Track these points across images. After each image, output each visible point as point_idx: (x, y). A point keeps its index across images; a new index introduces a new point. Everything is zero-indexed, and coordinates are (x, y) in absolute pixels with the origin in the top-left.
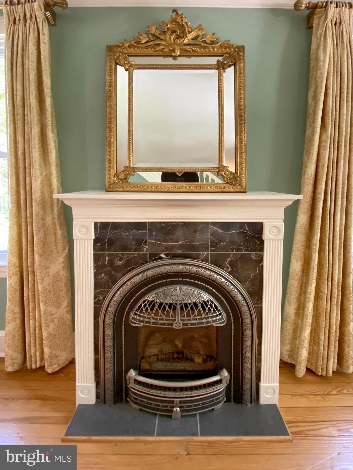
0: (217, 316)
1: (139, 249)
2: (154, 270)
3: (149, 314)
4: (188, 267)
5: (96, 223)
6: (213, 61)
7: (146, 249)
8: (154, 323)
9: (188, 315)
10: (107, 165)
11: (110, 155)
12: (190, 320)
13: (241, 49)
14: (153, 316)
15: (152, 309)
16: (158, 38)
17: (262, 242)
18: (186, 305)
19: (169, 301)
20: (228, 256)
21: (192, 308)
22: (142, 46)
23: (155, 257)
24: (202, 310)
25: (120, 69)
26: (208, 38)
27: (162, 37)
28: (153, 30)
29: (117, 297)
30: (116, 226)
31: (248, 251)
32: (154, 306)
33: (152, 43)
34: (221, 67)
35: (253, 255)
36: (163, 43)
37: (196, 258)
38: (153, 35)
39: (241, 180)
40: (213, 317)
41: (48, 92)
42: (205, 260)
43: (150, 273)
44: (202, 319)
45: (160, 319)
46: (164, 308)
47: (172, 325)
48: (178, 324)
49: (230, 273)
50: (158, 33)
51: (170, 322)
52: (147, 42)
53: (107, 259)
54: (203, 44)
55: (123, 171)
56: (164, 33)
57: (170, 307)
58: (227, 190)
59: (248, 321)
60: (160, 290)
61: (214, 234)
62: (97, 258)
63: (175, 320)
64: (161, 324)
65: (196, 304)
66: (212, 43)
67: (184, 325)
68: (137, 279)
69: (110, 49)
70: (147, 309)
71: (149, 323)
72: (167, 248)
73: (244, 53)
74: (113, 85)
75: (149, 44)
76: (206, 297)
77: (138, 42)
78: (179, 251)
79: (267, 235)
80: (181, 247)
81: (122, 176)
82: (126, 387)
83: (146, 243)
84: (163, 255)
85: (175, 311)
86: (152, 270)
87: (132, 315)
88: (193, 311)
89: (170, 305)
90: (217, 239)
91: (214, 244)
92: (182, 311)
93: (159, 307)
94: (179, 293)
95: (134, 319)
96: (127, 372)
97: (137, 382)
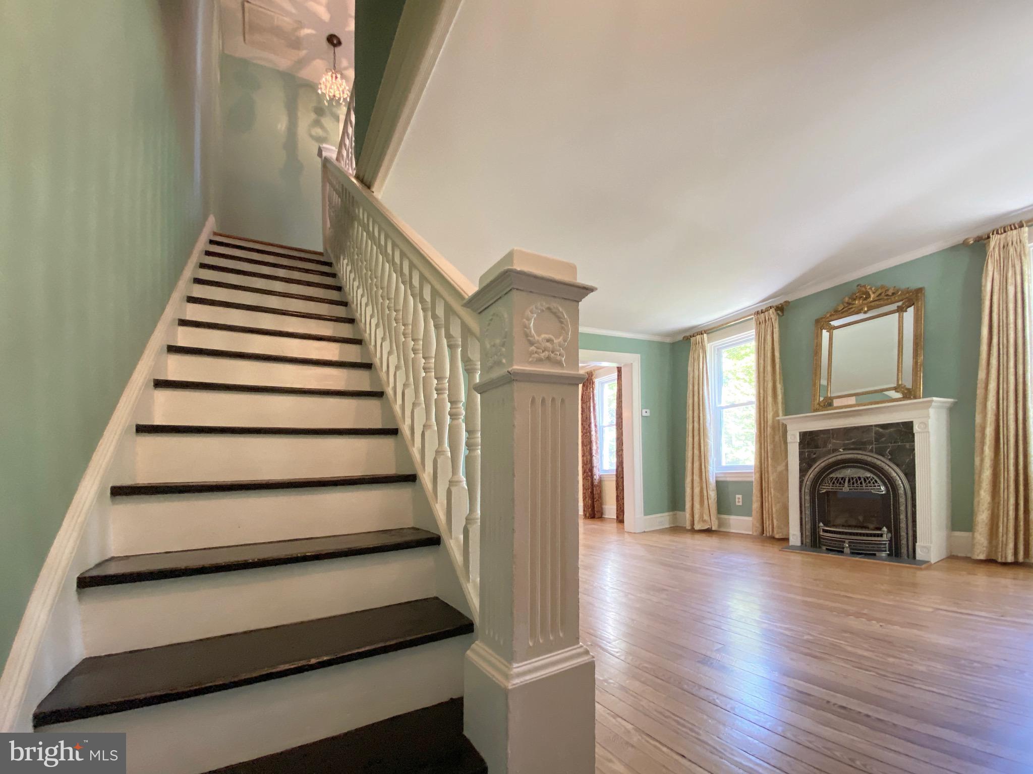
0: (875, 486)
1: (825, 446)
2: (833, 458)
3: (829, 484)
4: (857, 456)
5: (800, 433)
6: (894, 307)
7: (830, 446)
8: (832, 489)
9: (853, 484)
10: (813, 396)
12: (853, 487)
13: (920, 290)
14: (831, 485)
15: (831, 481)
16: (850, 304)
17: (913, 435)
18: (853, 478)
19: (842, 476)
20: (887, 447)
21: (856, 480)
22: (840, 312)
23: (835, 450)
24: (864, 482)
25: (824, 331)
26: (890, 292)
27: (853, 303)
28: (847, 299)
30: (811, 433)
31: (903, 442)
32: (833, 479)
33: (846, 309)
34: (901, 310)
35: (908, 446)
36: (854, 306)
37: (865, 449)
38: (847, 303)
39: (916, 393)
40: (871, 486)
41: (777, 360)
42: (871, 451)
45: (836, 487)
46: (839, 480)
47: (842, 489)
48: (847, 489)
49: (890, 460)
50: (850, 301)
51: (841, 488)
53: (806, 454)
54: (885, 298)
55: (823, 401)
56: (855, 300)
57: (842, 480)
60: (841, 471)
61: (876, 433)
62: (801, 454)
63: (844, 487)
64: (836, 489)
65: (860, 478)
66: (894, 294)
67: (849, 489)
68: (824, 464)
69: (817, 321)
70: (828, 482)
71: (829, 489)
72: (844, 445)
73: (922, 294)
74: (819, 346)
75: (844, 309)
76: (868, 475)
77: (837, 311)
78: (852, 447)
79: (917, 429)
80: (853, 443)
81: (822, 404)
82: (819, 537)
83: (830, 443)
84: (840, 450)
85: (844, 482)
86: (832, 458)
87: (821, 487)
88: (857, 482)
89: (842, 478)
90: (879, 436)
91: (877, 440)
92: (849, 481)
93: (836, 479)
94: (848, 473)
95: (821, 488)
96: (818, 526)
97: (824, 530)
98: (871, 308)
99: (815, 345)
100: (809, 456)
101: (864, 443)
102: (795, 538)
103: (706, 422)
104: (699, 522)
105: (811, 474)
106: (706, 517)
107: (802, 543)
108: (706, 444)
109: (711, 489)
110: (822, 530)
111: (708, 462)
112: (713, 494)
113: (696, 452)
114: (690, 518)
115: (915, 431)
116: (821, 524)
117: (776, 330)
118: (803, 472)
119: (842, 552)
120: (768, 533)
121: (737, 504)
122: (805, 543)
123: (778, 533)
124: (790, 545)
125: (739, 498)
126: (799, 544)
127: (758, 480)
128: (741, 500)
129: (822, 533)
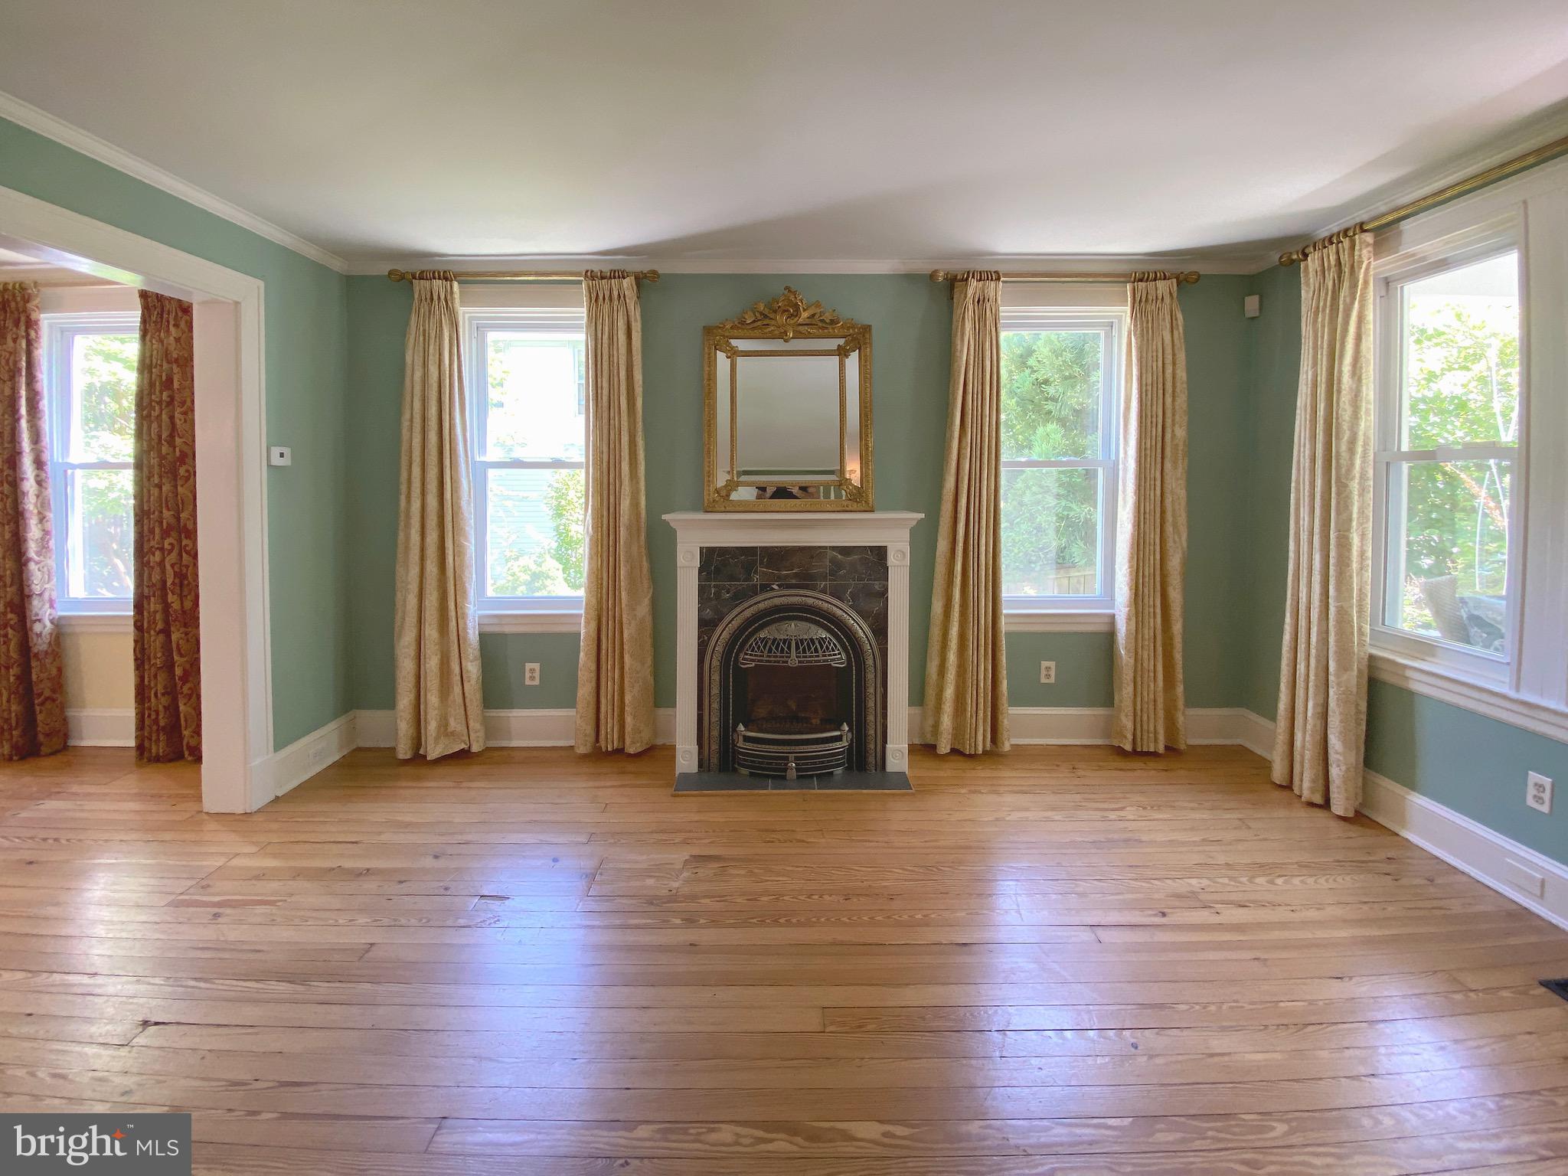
0: (835, 655)
1: (748, 579)
2: (766, 602)
3: (762, 652)
4: (804, 599)
5: (701, 549)
6: (833, 344)
7: (756, 579)
8: (766, 661)
9: (804, 651)
10: (706, 479)
11: (709, 467)
12: (806, 657)
13: (867, 329)
14: (766, 653)
15: (764, 647)
16: (766, 317)
17: (887, 569)
18: (801, 640)
19: (782, 637)
20: (849, 586)
21: (808, 644)
22: (748, 327)
23: (766, 588)
24: (818, 647)
25: (721, 356)
26: (827, 317)
27: (772, 316)
28: (761, 307)
29: (725, 635)
30: (723, 551)
31: (871, 580)
32: (767, 642)
33: (759, 323)
34: (842, 353)
35: (878, 586)
36: (773, 322)
37: (813, 588)
38: (761, 313)
39: (867, 496)
40: (830, 655)
41: (639, 389)
42: (824, 591)
43: (762, 606)
44: (818, 656)
45: (774, 657)
46: (778, 644)
47: (787, 662)
48: (793, 661)
49: (851, 606)
50: (766, 312)
51: (785, 659)
52: (754, 321)
53: (713, 591)
54: (820, 324)
55: (726, 486)
56: (775, 312)
57: (784, 643)
58: (850, 508)
59: (870, 662)
60: (773, 627)
61: (833, 561)
62: (702, 590)
63: (790, 657)
64: (775, 662)
65: (812, 640)
66: (833, 322)
67: (799, 662)
68: (748, 613)
69: (708, 331)
70: (759, 648)
71: (762, 661)
72: (779, 578)
73: (870, 335)
74: (712, 378)
75: (756, 324)
76: (824, 634)
77: (743, 323)
78: (794, 582)
79: (892, 560)
80: (796, 575)
81: (724, 493)
82: (734, 751)
83: (756, 572)
84: (775, 587)
85: (789, 648)
86: (763, 602)
87: (742, 655)
88: (809, 649)
89: (785, 641)
90: (837, 565)
91: (833, 573)
92: (797, 648)
93: (773, 644)
94: (794, 629)
95: (744, 659)
96: (735, 730)
97: (747, 739)
98: (799, 335)
99: (706, 377)
100: (718, 595)
101: (812, 577)
102: (687, 759)
103: (459, 498)
104: (437, 739)
105: (723, 634)
106: (455, 724)
107: (700, 766)
108: (459, 552)
109: (471, 657)
110: (741, 738)
111: (465, 592)
112: (473, 668)
113: (432, 568)
114: (411, 731)
115: (889, 564)
116: (741, 727)
117: (637, 327)
118: (706, 626)
119: (784, 778)
120: (610, 743)
121: (528, 682)
122: (706, 764)
123: (633, 743)
124: (677, 773)
125: (532, 670)
126: (694, 769)
127: (594, 635)
128: (537, 675)
129: (741, 744)
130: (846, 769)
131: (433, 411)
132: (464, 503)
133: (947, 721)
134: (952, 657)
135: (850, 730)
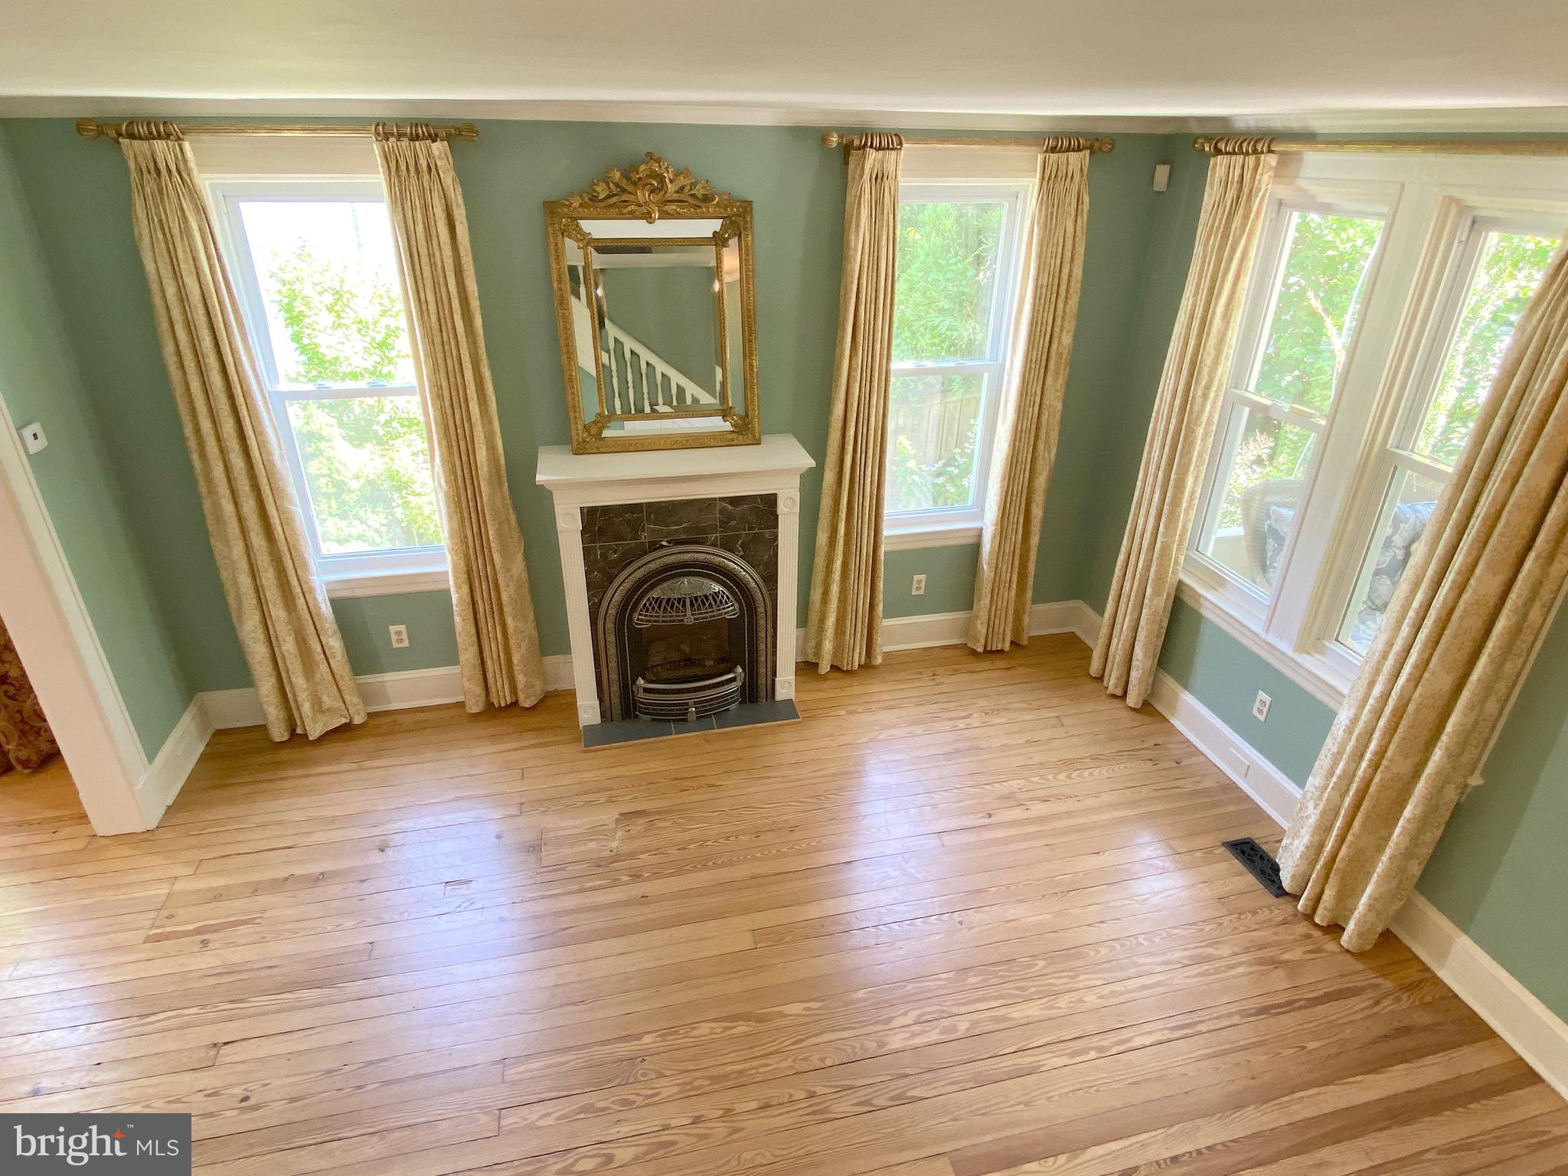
0: (728, 607)
1: (635, 537)
2: (657, 562)
3: (657, 612)
4: (695, 555)
5: (582, 509)
7: (645, 537)
8: (663, 622)
9: (699, 609)
10: (572, 415)
11: (573, 399)
12: (701, 614)
13: (747, 206)
14: (661, 613)
15: (659, 607)
16: (624, 190)
17: (777, 517)
18: (696, 599)
19: (677, 596)
20: (738, 537)
21: (702, 601)
22: (602, 204)
23: (655, 546)
24: (713, 603)
26: (699, 191)
27: (631, 189)
28: (617, 177)
29: (617, 597)
30: (605, 510)
31: (761, 529)
32: (661, 601)
33: (614, 199)
34: (720, 240)
35: (767, 534)
36: (630, 198)
37: (703, 543)
38: (617, 185)
39: (753, 426)
40: (724, 609)
41: (475, 304)
42: (714, 545)
43: (653, 566)
44: (713, 611)
45: (670, 616)
46: (673, 604)
47: (683, 621)
48: (689, 619)
49: (741, 557)
50: (624, 183)
51: (681, 618)
52: (609, 197)
53: (599, 553)
54: (691, 200)
55: (595, 422)
56: (634, 184)
57: (679, 603)
58: (736, 442)
59: (761, 610)
60: (665, 585)
61: (723, 512)
62: (587, 552)
63: (685, 616)
64: (671, 621)
65: (706, 597)
66: (707, 199)
67: (695, 619)
68: (639, 574)
69: (551, 212)
70: (653, 608)
71: (658, 621)
72: (669, 534)
73: (752, 218)
75: (611, 201)
76: (717, 588)
77: (594, 199)
78: (684, 536)
79: (782, 508)
80: (685, 530)
81: (594, 431)
82: (634, 700)
83: (643, 530)
84: (664, 543)
85: (684, 606)
86: (654, 562)
87: (636, 616)
88: (704, 604)
89: (679, 600)
90: (726, 520)
91: (723, 524)
92: (692, 605)
93: (667, 603)
94: (687, 586)
95: (638, 620)
96: (634, 682)
97: (646, 690)
98: (665, 215)
99: (555, 277)
100: (604, 556)
101: (703, 531)
102: (589, 710)
104: (314, 720)
105: (616, 594)
106: (329, 700)
107: (603, 715)
108: (286, 521)
109: (330, 632)
110: (641, 690)
111: (305, 564)
112: (335, 644)
113: (258, 541)
114: (282, 715)
115: (779, 511)
116: (641, 681)
117: (460, 214)
118: (596, 589)
119: (685, 720)
120: (502, 696)
121: (395, 645)
122: (608, 714)
123: (526, 698)
124: (581, 726)
125: (398, 633)
126: (597, 720)
127: (468, 599)
128: (405, 636)
129: (641, 694)
130: (741, 703)
131: (207, 342)
132: (277, 457)
133: (828, 646)
134: (835, 589)
135: (744, 669)
